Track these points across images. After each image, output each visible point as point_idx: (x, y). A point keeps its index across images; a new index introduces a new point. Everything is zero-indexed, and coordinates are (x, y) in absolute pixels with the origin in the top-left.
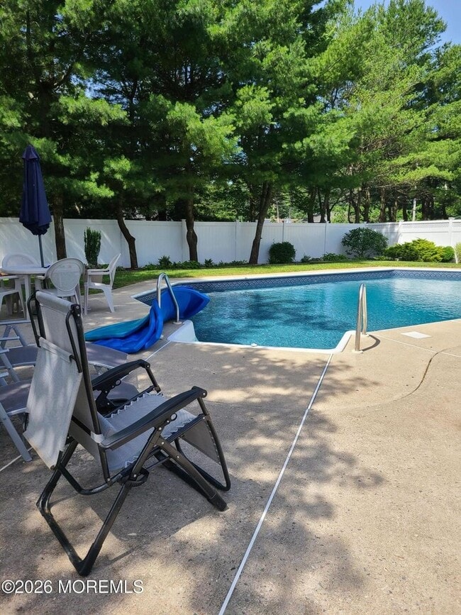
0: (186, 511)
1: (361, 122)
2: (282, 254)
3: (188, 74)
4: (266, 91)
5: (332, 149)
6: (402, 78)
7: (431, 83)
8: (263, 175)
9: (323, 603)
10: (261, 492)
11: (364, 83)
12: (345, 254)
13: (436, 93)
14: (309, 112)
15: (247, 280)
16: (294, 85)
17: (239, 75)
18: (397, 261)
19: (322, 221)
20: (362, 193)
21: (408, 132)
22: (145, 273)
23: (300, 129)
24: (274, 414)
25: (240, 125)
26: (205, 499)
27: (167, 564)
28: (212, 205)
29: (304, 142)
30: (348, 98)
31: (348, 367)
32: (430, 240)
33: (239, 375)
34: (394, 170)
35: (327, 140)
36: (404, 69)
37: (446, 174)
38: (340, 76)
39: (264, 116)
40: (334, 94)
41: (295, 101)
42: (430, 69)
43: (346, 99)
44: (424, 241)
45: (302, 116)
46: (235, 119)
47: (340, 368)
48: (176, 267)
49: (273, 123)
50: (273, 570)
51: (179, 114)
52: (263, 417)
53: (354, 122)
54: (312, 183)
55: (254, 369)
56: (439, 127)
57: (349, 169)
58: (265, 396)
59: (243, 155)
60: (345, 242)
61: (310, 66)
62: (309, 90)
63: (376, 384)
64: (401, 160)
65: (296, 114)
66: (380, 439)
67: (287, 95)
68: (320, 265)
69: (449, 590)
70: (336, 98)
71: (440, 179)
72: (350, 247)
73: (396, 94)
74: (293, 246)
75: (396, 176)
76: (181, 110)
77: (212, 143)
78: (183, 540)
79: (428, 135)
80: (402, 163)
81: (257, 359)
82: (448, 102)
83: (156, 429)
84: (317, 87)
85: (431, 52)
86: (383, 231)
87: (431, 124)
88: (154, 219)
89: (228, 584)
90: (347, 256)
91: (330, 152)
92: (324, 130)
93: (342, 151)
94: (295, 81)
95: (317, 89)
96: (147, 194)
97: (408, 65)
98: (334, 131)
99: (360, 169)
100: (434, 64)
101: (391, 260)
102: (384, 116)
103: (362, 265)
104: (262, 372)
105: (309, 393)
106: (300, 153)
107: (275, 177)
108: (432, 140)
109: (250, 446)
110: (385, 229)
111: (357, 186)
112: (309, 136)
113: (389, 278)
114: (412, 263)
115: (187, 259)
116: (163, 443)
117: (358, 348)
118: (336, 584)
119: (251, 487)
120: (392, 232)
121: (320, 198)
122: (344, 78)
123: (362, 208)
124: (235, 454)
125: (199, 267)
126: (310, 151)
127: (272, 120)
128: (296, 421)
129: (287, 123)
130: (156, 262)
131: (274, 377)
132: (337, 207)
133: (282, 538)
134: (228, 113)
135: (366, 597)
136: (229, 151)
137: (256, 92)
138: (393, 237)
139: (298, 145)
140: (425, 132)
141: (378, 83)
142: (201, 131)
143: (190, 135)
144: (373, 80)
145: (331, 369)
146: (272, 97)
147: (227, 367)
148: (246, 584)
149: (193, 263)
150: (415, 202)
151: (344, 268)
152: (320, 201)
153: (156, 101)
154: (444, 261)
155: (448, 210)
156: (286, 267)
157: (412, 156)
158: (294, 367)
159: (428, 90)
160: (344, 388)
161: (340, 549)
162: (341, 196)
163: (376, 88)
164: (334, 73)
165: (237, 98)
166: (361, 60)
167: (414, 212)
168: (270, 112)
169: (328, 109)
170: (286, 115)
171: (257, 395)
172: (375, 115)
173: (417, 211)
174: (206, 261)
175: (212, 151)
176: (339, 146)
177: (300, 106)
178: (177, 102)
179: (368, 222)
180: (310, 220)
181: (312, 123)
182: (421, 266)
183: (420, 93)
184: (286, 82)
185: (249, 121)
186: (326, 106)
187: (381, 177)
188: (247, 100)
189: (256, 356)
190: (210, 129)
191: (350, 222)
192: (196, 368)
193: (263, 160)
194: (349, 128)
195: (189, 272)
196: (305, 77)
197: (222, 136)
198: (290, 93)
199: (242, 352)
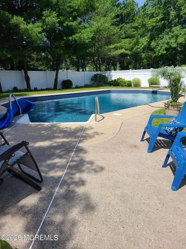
0: (24, 193)
1: (95, 29)
2: (67, 84)
3: (19, 3)
4: (55, 13)
5: (85, 40)
6: (111, 12)
7: (121, 15)
8: (56, 51)
9: (79, 219)
10: (56, 181)
11: (96, 13)
12: (92, 84)
13: (124, 19)
14: (74, 24)
15: (52, 96)
16: (67, 12)
17: (43, 5)
18: (112, 87)
19: (83, 71)
20: (98, 59)
21: (114, 35)
22: (6, 94)
23: (71, 31)
24: (62, 149)
25: (45, 28)
26: (32, 187)
27: (15, 216)
28: (36, 64)
29: (73, 37)
30: (90, 19)
31: (92, 128)
32: (123, 78)
33: (48, 135)
34: (109, 50)
35: (82, 36)
36: (111, 8)
37: (128, 52)
38: (86, 9)
39: (55, 25)
40: (85, 17)
41: (68, 18)
42: (121, 9)
43: (89, 19)
44: (121, 79)
45: (71, 25)
46: (42, 25)
47: (89, 129)
48: (21, 91)
49: (59, 28)
50: (60, 210)
51: (16, 21)
52: (58, 151)
53: (93, 29)
54: (77, 55)
55: (55, 132)
56: (125, 33)
57: (92, 49)
58: (59, 143)
59: (48, 41)
60: (92, 79)
61: (73, 3)
62: (74, 14)
63: (102, 134)
64: (112, 46)
65: (69, 24)
66: (103, 154)
67: (64, 16)
68: (82, 89)
69: (125, 205)
70: (86, 19)
71: (126, 54)
72: (94, 81)
73: (109, 18)
74: (71, 81)
75: (110, 53)
76: (16, 19)
77: (32, 35)
78: (22, 205)
79: (121, 36)
80: (112, 47)
81: (56, 128)
82: (128, 23)
83: (5, 161)
84: (77, 13)
85: (121, 2)
86: (106, 75)
87: (122, 32)
88: (9, 70)
89: (41, 219)
90: (93, 85)
91: (84, 42)
92: (81, 32)
93: (89, 41)
94: (67, 10)
95: (77, 14)
96: (3, 58)
97: (113, 6)
98: (85, 33)
99: (96, 49)
100: (123, 7)
101: (110, 86)
102: (104, 27)
103: (99, 88)
104: (58, 133)
105: (77, 140)
106: (72, 42)
107: (62, 52)
108: (123, 38)
109: (52, 163)
110: (107, 74)
111: (96, 56)
112: (75, 34)
113: (109, 93)
114: (117, 87)
115: (26, 87)
116: (9, 167)
117: (96, 120)
118: (85, 211)
119: (52, 179)
120: (110, 75)
121: (81, 61)
122: (88, 10)
123: (98, 66)
124: (46, 167)
125: (31, 91)
126: (76, 41)
127: (59, 26)
128: (72, 151)
129: (65, 28)
130: (11, 89)
131: (63, 134)
132: (89, 65)
133: (64, 197)
134: (39, 22)
135: (96, 213)
136: (40, 39)
137: (51, 13)
138: (110, 77)
139: (70, 38)
140: (120, 35)
141: (102, 14)
142: (27, 30)
143: (22, 31)
144: (100, 12)
145: (86, 130)
146: (58, 16)
147: (43, 132)
148: (49, 218)
149: (29, 89)
150: (118, 63)
151: (92, 89)
152: (82, 62)
153: (4, 14)
154: (128, 86)
155: (130, 67)
156: (69, 90)
157: (116, 45)
158: (71, 130)
159: (121, 18)
160: (90, 136)
161: (86, 197)
162: (90, 61)
163: (101, 16)
164: (84, 8)
165: (43, 16)
166: (94, 3)
167: (118, 67)
168: (58, 23)
169: (82, 23)
170: (65, 25)
171: (56, 142)
172: (101, 27)
173: (119, 67)
174: (35, 88)
175: (33, 39)
176: (87, 39)
177: (70, 21)
178: (14, 15)
179: (101, 71)
180: (78, 70)
181: (76, 29)
182: (120, 88)
183: (118, 19)
184: (64, 10)
185: (49, 26)
186: (81, 22)
187: (105, 53)
188: (47, 17)
189: (55, 127)
190: (31, 29)
191: (94, 71)
192: (29, 134)
193: (56, 44)
194: (91, 32)
195: (27, 93)
196: (72, 8)
197: (37, 32)
198: (66, 15)
199: (49, 125)
